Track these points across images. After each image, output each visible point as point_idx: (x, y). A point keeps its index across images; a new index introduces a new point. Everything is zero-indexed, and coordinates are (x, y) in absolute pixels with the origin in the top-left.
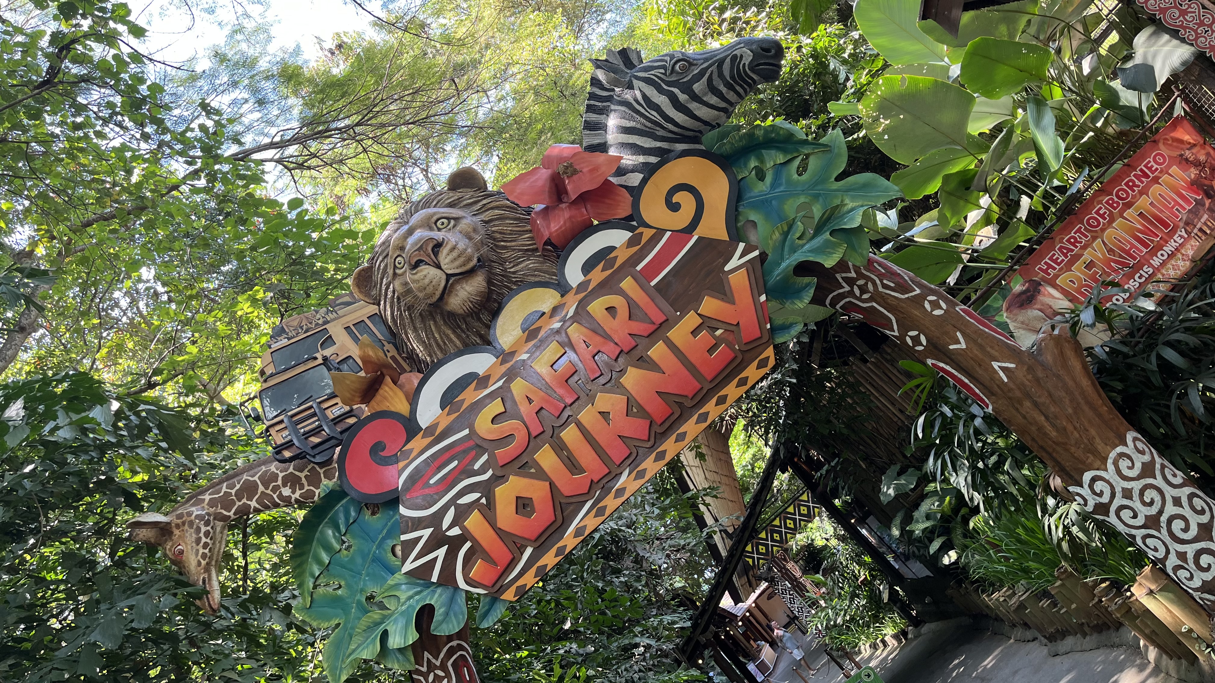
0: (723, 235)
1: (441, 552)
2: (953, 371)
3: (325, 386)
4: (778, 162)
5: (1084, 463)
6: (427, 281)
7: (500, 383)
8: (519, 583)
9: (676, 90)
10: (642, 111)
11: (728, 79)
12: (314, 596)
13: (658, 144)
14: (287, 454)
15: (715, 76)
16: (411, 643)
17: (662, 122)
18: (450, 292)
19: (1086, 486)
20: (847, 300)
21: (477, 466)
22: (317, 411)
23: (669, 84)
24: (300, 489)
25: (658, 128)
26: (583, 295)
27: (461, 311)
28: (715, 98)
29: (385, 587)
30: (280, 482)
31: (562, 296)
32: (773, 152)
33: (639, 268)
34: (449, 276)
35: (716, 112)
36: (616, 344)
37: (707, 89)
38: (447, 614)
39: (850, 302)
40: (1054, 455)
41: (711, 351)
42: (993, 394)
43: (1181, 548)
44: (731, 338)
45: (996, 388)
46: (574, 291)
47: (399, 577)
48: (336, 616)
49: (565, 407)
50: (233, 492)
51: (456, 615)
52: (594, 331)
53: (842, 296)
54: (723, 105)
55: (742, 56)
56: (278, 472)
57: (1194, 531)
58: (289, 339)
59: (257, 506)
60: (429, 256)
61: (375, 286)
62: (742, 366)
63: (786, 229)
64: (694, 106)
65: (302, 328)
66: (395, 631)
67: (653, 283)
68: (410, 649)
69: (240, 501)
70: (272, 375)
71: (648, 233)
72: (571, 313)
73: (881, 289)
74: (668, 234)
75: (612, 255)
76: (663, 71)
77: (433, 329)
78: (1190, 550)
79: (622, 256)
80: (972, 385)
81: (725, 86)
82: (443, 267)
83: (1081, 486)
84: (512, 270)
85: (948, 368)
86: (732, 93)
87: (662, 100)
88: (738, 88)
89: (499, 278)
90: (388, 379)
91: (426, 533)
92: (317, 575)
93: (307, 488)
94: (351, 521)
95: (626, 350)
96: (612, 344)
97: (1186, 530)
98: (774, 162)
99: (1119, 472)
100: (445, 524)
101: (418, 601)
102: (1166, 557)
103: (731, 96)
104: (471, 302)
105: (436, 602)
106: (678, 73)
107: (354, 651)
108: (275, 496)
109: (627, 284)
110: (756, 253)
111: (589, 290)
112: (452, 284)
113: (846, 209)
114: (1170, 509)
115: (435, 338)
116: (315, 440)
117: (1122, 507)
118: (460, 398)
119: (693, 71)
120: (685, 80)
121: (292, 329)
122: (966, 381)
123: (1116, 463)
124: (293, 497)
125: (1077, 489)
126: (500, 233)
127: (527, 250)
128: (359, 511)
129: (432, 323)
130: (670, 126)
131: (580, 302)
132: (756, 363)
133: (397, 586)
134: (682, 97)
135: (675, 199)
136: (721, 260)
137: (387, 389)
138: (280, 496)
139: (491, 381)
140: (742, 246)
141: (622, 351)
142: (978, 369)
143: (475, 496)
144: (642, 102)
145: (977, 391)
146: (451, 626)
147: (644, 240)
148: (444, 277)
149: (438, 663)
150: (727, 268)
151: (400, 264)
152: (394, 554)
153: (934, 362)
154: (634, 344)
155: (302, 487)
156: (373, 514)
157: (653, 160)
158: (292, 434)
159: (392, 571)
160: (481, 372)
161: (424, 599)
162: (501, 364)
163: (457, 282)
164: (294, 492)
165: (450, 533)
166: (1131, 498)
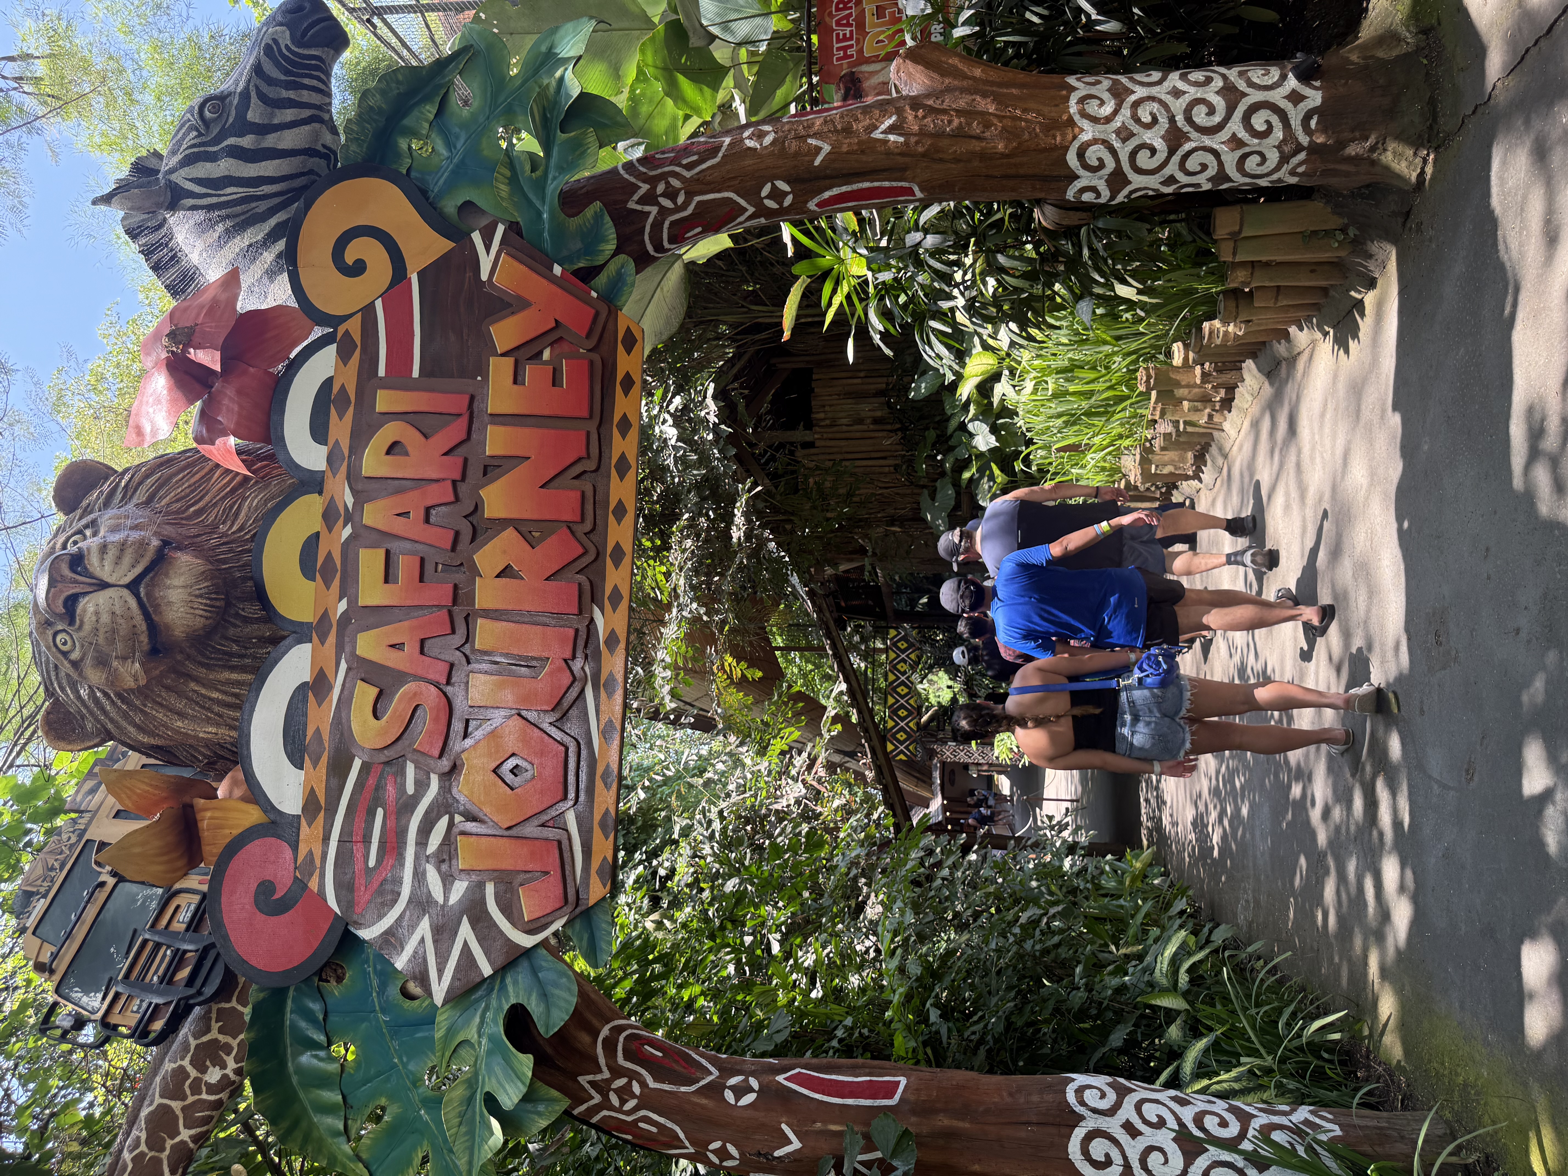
0: (444, 245)
1: (465, 931)
2: (844, 189)
3: (144, 902)
4: (431, 117)
5: (1055, 148)
6: (105, 618)
7: (343, 666)
8: (595, 864)
9: (231, 141)
10: (214, 200)
11: (283, 77)
12: (364, 1156)
13: (273, 222)
14: (158, 1025)
15: (265, 88)
16: (530, 1074)
17: (251, 191)
18: (157, 607)
19: (1081, 172)
20: (667, 224)
21: (410, 789)
22: (157, 939)
23: (216, 141)
24: (228, 1054)
25: (254, 205)
26: (344, 468)
27: (199, 622)
28: (288, 111)
29: (438, 1046)
30: (193, 1073)
31: (320, 493)
32: (415, 113)
33: (382, 372)
34: (133, 587)
35: (307, 128)
36: (437, 481)
37: (269, 109)
38: (544, 996)
39: (672, 224)
40: (1022, 172)
41: (555, 382)
42: (904, 169)
43: (1225, 135)
44: (565, 347)
45: (900, 160)
46: (329, 474)
47: (445, 1016)
48: (414, 1148)
49: (450, 613)
50: (143, 1147)
51: (556, 985)
52: (399, 491)
53: (657, 226)
54: (306, 113)
55: (275, 41)
56: (179, 1063)
57: (1219, 102)
58: (45, 896)
59: (193, 1132)
60: (76, 582)
61: (83, 717)
62: (609, 367)
63: (508, 173)
64: (270, 141)
65: (52, 869)
66: (499, 1083)
67: (416, 373)
68: (539, 1084)
69: (163, 1149)
70: (54, 956)
71: (354, 326)
72: (349, 500)
73: (687, 174)
74: (379, 304)
75: (336, 388)
76: (195, 133)
77: (203, 691)
78: (1235, 126)
79: (349, 379)
80: (876, 184)
81: (287, 89)
82: (111, 580)
83: (1077, 177)
84: (235, 528)
85: (835, 191)
86: (305, 92)
87: (225, 167)
88: (306, 81)
89: (224, 548)
90: (200, 802)
91: (424, 927)
92: (341, 1127)
93: (235, 1043)
94: (321, 1017)
95: (457, 476)
96: (435, 486)
97: (1212, 111)
98: (426, 120)
99: (1095, 120)
100: (437, 892)
101: (495, 1021)
102: (1221, 164)
103: (306, 96)
104: (200, 596)
105: (517, 996)
106: (214, 120)
107: (470, 1163)
108: (204, 1096)
109: (384, 401)
110: (501, 229)
111: (346, 452)
112: (147, 594)
113: (552, 90)
114: (1178, 106)
115: (219, 702)
116: (184, 973)
117: (1133, 155)
118: (310, 732)
119: (231, 103)
120: (231, 120)
121: (39, 882)
122: (866, 185)
123: (1084, 115)
124: (229, 1071)
125: (1078, 185)
126: (177, 501)
127: (233, 491)
128: (321, 996)
129: (193, 685)
130: (267, 189)
131: (348, 478)
132: (620, 348)
133: (451, 1031)
134: (247, 141)
135: (350, 258)
136: (469, 274)
137: (208, 814)
138: (212, 1089)
139: (330, 674)
140: (476, 237)
141: (454, 482)
142: (864, 158)
143: (443, 823)
144: (204, 190)
145: (886, 184)
146: (562, 1004)
147: (357, 338)
148: (126, 593)
149: (606, 1074)
150: (484, 277)
151: (65, 643)
152: (412, 997)
153: (816, 200)
154: (460, 461)
155: (228, 1049)
156: (340, 979)
157: (281, 245)
158: (143, 995)
159: (429, 1019)
160: (307, 677)
161: (500, 1007)
162: (323, 643)
163: (152, 585)
164: (223, 1066)
165: (454, 898)
166: (1132, 135)
